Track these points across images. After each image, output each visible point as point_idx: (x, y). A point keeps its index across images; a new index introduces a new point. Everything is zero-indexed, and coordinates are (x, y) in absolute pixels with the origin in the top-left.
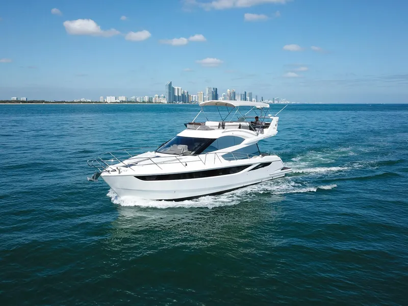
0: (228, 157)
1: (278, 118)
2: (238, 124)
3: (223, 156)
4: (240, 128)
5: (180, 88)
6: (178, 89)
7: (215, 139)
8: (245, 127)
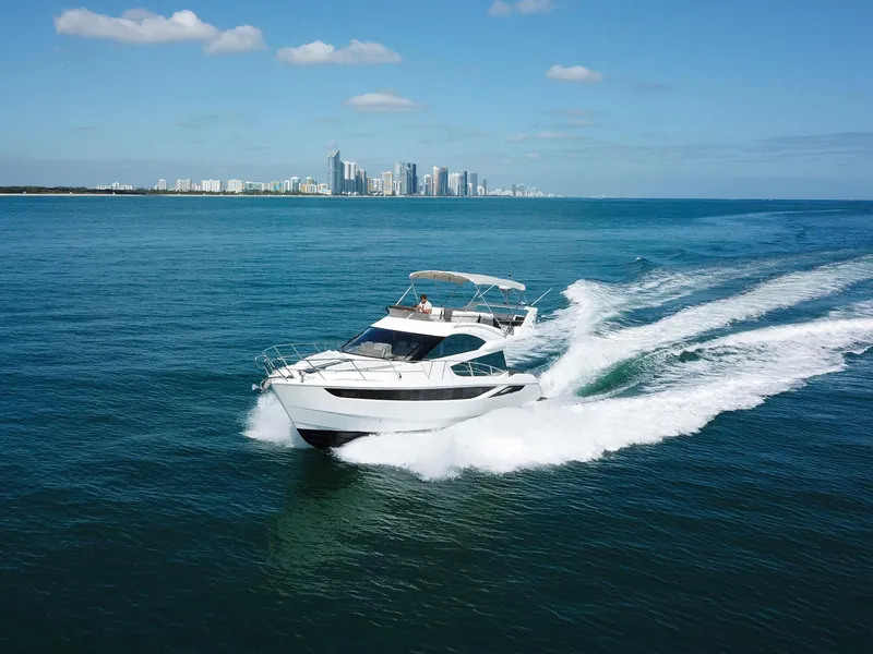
0: (460, 369)
1: (536, 309)
2: (478, 314)
3: (454, 368)
4: (479, 321)
5: (353, 164)
6: (350, 166)
7: (443, 338)
8: (486, 321)
